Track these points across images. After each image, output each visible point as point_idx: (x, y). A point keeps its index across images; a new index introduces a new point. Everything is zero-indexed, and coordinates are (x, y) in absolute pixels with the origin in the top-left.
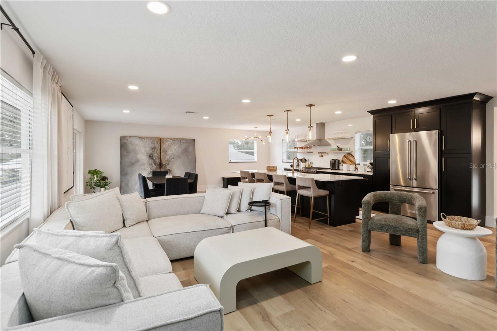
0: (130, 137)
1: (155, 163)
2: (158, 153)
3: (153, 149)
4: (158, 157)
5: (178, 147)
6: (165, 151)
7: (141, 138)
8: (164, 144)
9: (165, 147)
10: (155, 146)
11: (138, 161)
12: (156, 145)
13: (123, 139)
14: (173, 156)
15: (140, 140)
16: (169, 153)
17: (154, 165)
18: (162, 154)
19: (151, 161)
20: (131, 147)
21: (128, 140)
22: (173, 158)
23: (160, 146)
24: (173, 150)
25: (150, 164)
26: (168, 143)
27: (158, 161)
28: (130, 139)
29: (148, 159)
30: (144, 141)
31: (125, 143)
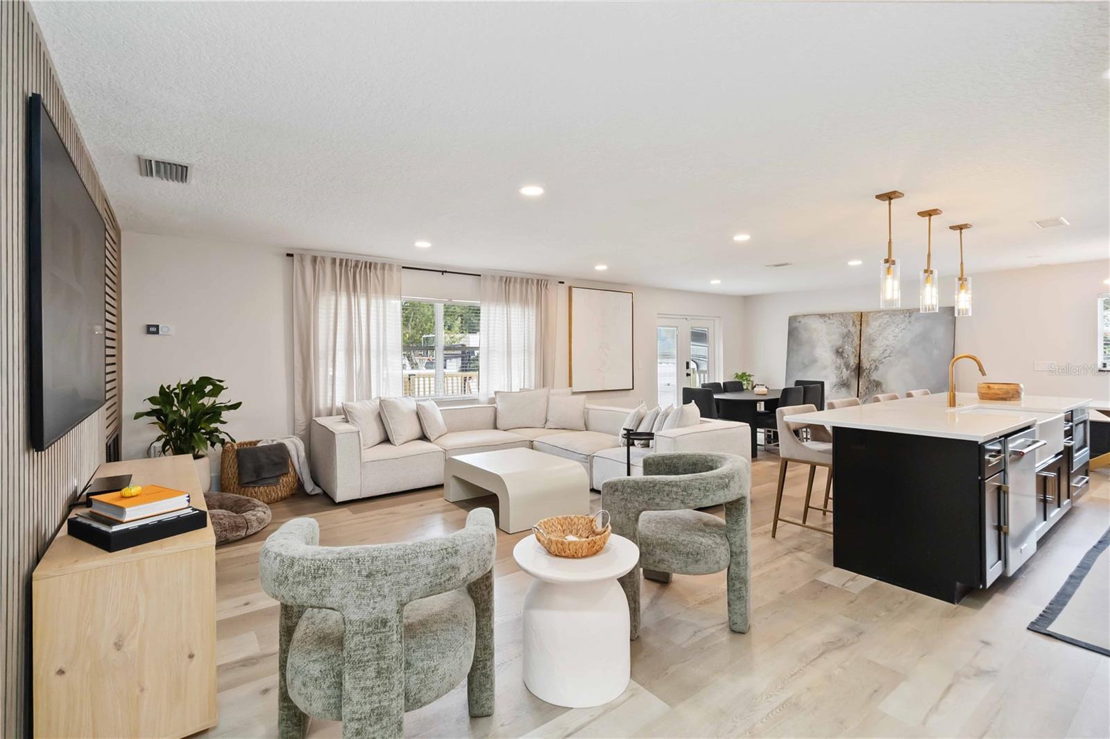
0: (804, 316)
1: (847, 366)
2: (855, 345)
3: (847, 335)
4: (854, 353)
5: (904, 329)
6: (871, 341)
7: (822, 316)
8: (868, 324)
9: (871, 332)
10: (849, 331)
11: (814, 361)
12: (852, 329)
13: (792, 320)
14: (888, 352)
15: (821, 320)
16: (880, 343)
17: (845, 370)
18: (864, 346)
19: (839, 361)
20: (804, 335)
21: (800, 322)
22: (889, 356)
23: (861, 331)
24: (891, 338)
25: (838, 368)
26: (879, 322)
27: (853, 362)
28: (803, 321)
29: (834, 357)
30: (829, 321)
31: (796, 328)
